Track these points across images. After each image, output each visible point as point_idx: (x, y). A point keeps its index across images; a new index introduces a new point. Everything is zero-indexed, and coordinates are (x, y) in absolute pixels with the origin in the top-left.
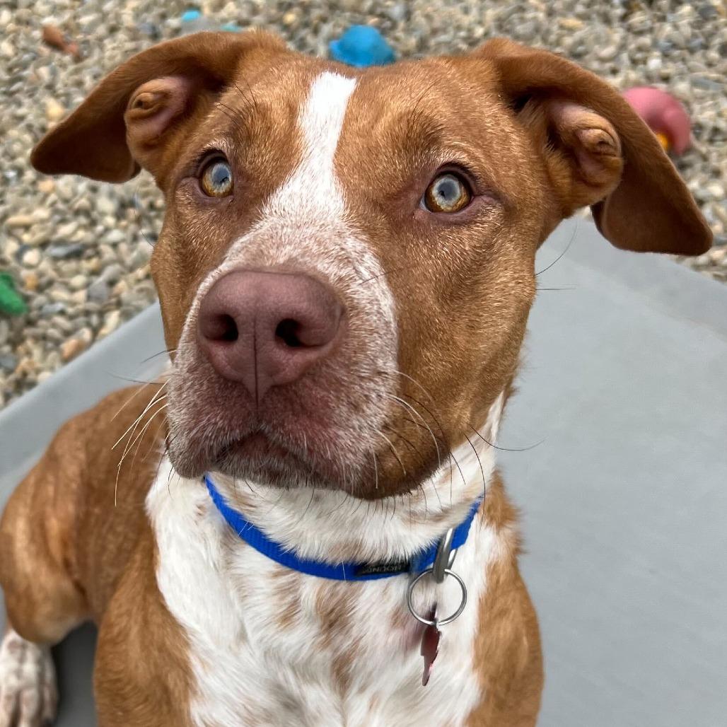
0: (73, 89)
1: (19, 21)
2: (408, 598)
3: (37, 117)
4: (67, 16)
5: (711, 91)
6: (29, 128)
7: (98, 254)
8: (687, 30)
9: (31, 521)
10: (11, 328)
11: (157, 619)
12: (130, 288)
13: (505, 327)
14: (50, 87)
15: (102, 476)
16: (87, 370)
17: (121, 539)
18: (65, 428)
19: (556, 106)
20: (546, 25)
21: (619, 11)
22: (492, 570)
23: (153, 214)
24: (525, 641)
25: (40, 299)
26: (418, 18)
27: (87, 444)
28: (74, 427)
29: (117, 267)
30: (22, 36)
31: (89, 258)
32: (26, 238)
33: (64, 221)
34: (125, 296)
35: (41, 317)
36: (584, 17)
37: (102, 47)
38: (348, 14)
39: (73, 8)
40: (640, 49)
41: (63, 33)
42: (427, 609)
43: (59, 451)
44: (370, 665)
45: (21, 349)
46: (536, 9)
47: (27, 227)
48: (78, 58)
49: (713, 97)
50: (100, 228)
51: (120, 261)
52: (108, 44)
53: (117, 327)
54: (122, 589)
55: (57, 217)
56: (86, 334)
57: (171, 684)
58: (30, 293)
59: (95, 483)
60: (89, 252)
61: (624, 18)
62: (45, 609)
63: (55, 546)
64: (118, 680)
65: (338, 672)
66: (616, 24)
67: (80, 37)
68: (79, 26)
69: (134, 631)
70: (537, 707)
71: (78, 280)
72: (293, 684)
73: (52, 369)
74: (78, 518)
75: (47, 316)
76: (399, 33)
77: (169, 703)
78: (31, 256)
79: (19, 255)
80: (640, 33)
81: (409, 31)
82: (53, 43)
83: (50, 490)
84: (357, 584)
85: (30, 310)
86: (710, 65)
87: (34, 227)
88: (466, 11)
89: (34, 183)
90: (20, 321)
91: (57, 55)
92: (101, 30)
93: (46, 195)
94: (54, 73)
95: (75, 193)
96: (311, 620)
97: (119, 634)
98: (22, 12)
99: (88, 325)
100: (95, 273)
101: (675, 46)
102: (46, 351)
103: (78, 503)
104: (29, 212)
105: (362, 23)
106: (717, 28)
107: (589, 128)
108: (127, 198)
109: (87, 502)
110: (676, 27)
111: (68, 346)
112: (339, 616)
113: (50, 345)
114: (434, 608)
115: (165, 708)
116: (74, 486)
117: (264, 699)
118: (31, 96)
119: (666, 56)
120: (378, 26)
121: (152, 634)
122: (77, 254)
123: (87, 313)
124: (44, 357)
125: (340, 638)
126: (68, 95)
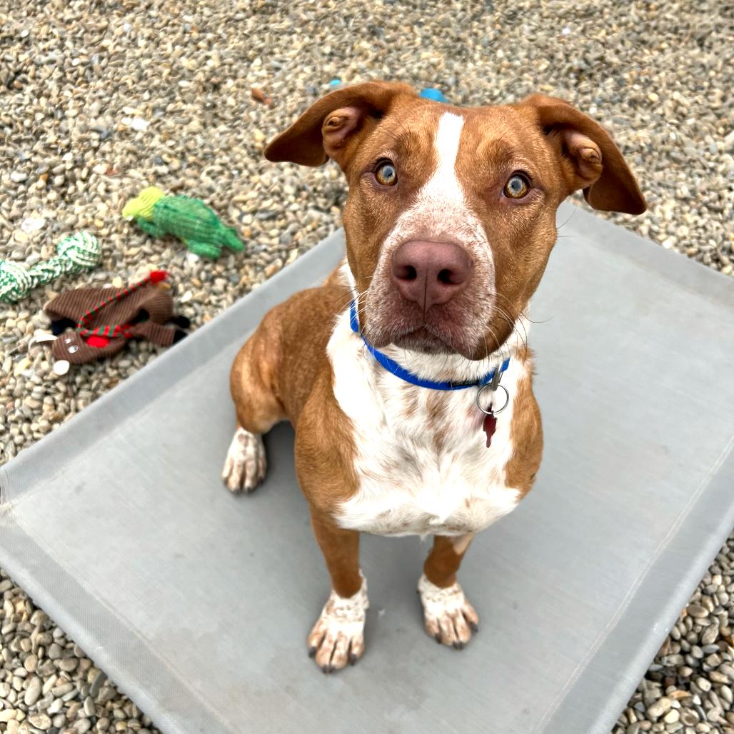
0: (269, 124)
1: (238, 86)
2: (477, 400)
3: (250, 140)
4: (265, 83)
5: (624, 126)
6: (245, 146)
7: (285, 217)
8: (610, 92)
9: (251, 364)
10: (236, 259)
11: (334, 414)
12: (304, 236)
13: (541, 259)
14: (256, 123)
15: (292, 338)
16: (280, 283)
17: (306, 372)
18: (270, 313)
19: (568, 134)
20: (533, 88)
21: (574, 81)
22: (521, 384)
23: (316, 194)
24: (536, 423)
25: (253, 243)
26: (463, 85)
27: (283, 322)
28: (275, 312)
29: (296, 224)
30: (239, 94)
31: (280, 220)
32: (245, 208)
33: (265, 199)
34: (300, 241)
35: (253, 253)
36: (554, 84)
37: (285, 101)
38: (423, 82)
39: (268, 78)
40: (585, 102)
41: (263, 92)
42: (487, 405)
43: (267, 326)
44: (455, 437)
45: (242, 271)
46: (528, 80)
47: (244, 202)
48: (272, 107)
49: (625, 129)
50: (286, 203)
51: (299, 222)
52: (289, 98)
53: (297, 258)
54: (312, 399)
55: (262, 197)
56: (279, 262)
57: (342, 450)
58: (247, 239)
59: (289, 343)
60: (280, 216)
61: (576, 85)
62: (260, 413)
63: (266, 378)
64: (311, 449)
65: (437, 441)
66: (572, 88)
67: (273, 95)
68: (272, 89)
69: (320, 422)
70: (540, 459)
71: (274, 232)
72: (411, 448)
73: (260, 282)
74: (279, 362)
75: (257, 253)
76: (452, 93)
77: (341, 461)
78: (247, 219)
79: (240, 218)
80: (585, 93)
81: (457, 92)
82: (258, 98)
83: (262, 347)
84: (449, 392)
85: (247, 249)
86: (623, 111)
87: (248, 203)
88: (489, 81)
89: (248, 177)
90: (241, 255)
91: (260, 105)
92: (285, 91)
93: (255, 184)
94: (258, 115)
95: (271, 183)
96: (423, 412)
97: (311, 423)
98: (240, 80)
99: (280, 257)
100: (284, 228)
101: (604, 101)
102: (256, 272)
103: (279, 354)
104: (245, 194)
105: (431, 87)
106: (627, 91)
107: (586, 148)
108: (301, 186)
109: (284, 352)
110: (605, 90)
111: (269, 269)
112: (439, 410)
113: (258, 269)
114: (491, 405)
115: (339, 464)
116: (276, 344)
117: (395, 456)
118: (245, 128)
119: (599, 106)
120: (440, 89)
121: (331, 423)
122: (273, 217)
123: (280, 251)
124: (255, 276)
125: (439, 422)
126: (266, 127)
